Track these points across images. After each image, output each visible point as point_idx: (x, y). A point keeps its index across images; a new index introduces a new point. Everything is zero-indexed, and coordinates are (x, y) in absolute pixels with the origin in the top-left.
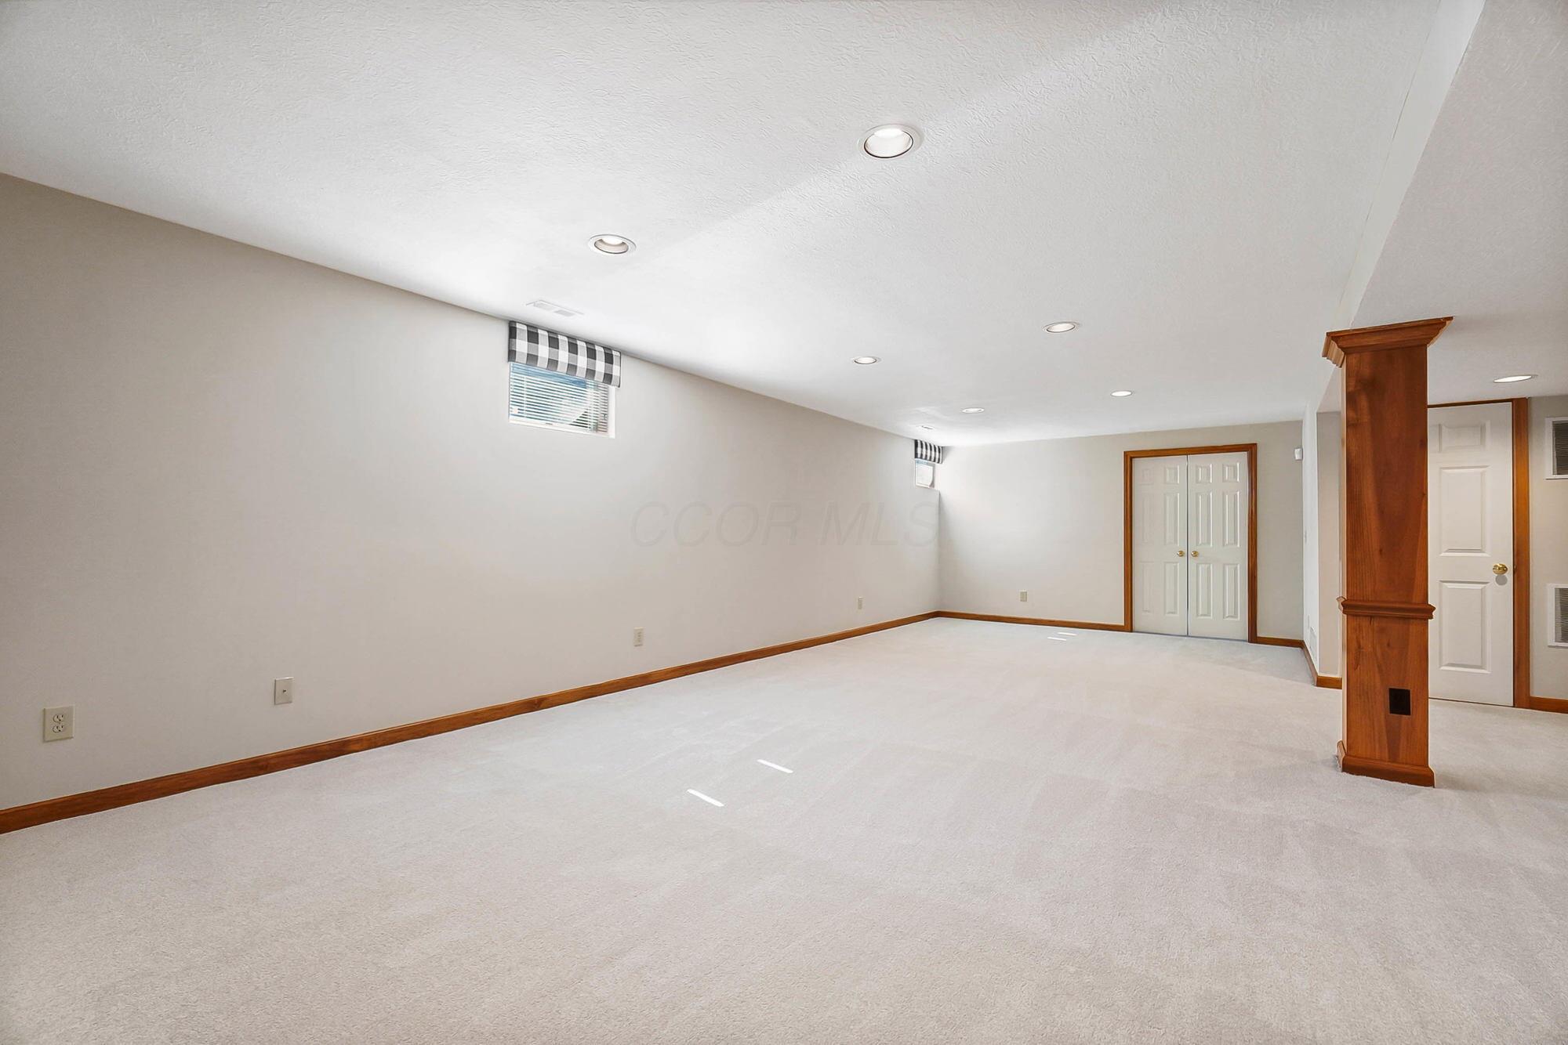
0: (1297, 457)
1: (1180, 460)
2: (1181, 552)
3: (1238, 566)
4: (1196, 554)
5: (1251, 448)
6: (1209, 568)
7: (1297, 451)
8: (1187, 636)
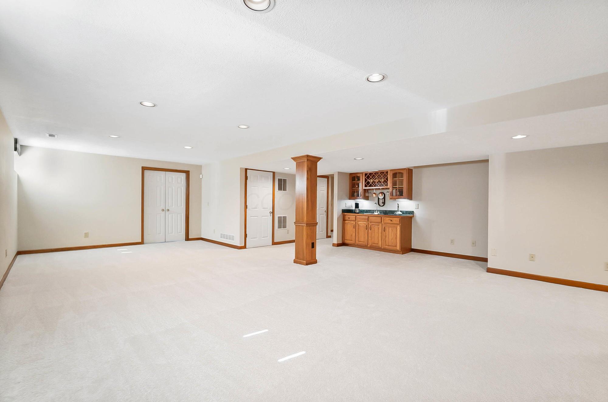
0: (201, 177)
1: (163, 173)
2: (163, 210)
3: (182, 214)
4: (168, 210)
5: (188, 172)
6: (173, 216)
7: (201, 175)
8: (165, 242)
